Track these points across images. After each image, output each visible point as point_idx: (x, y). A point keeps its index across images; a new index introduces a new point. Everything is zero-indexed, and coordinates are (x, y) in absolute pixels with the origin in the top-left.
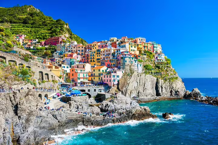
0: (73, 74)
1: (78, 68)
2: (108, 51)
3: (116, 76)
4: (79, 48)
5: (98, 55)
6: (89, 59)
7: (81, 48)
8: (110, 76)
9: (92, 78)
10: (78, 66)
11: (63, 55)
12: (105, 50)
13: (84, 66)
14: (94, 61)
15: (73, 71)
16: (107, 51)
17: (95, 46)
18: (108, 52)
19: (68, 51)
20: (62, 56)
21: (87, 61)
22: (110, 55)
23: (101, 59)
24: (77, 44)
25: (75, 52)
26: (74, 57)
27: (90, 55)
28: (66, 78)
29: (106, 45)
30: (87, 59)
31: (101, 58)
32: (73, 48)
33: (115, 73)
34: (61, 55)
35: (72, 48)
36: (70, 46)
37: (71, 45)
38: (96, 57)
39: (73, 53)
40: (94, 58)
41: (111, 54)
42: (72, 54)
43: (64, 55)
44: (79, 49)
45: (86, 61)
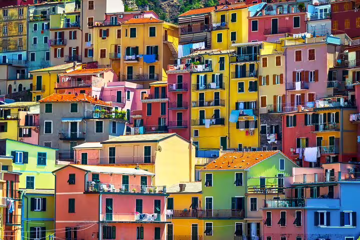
0: (72, 202)
1: (112, 162)
2: (305, 56)
3: (335, 217)
4: (133, 33)
5: (247, 81)
6: (188, 107)
7: (143, 33)
8: (299, 214)
9: (195, 228)
10: (112, 151)
11: (34, 82)
12: (287, 48)
13: (148, 150)
14: (219, 120)
15: (72, 180)
16: (298, 58)
17: (231, 25)
18: (306, 65)
19: (66, 52)
20: (26, 84)
21: (180, 115)
22: (316, 79)
23: (264, 105)
24: (122, 10)
25: (107, 61)
26: (96, 91)
27: (194, 81)
28: (32, 224)
29: (297, 21)
30: (180, 105)
31: (264, 99)
32: (95, 33)
33: (331, 195)
34: (23, 77)
35: (88, 38)
36: (77, 25)
37: (87, 14)
38: (233, 95)
39: (93, 65)
40: (217, 103)
41: (323, 77)
42: (88, 72)
43: (39, 78)
44: (132, 43)
45: (172, 117)
